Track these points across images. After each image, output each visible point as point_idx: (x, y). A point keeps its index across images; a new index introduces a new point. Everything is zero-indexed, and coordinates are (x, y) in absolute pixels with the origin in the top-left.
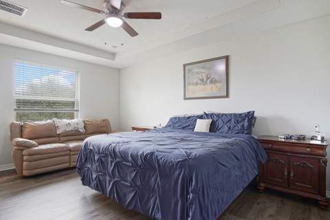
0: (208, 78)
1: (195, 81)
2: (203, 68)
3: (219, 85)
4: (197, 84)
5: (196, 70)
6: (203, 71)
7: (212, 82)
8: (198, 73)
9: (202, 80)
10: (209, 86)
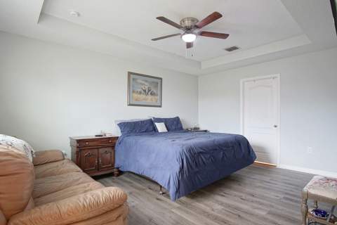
0: (149, 91)
1: (139, 90)
2: (146, 81)
3: (156, 97)
4: (140, 93)
5: (139, 81)
6: (146, 84)
7: (151, 94)
8: (141, 84)
9: (145, 91)
10: (149, 97)
